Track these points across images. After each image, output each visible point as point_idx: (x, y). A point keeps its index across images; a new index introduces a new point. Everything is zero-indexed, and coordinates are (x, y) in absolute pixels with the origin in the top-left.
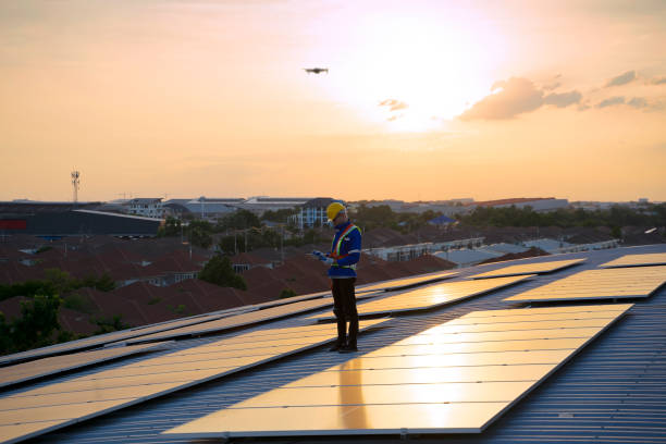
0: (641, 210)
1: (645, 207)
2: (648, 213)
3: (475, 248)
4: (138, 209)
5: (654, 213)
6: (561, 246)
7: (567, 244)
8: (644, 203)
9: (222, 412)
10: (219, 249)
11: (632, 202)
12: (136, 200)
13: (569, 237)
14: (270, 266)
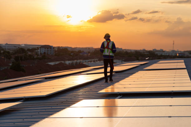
0: (144, 52)
1: (145, 51)
2: (146, 53)
5: (148, 53)
7: (123, 62)
10: (14, 60)
11: (141, 50)
14: (31, 65)
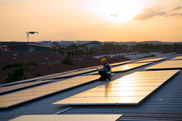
3: (136, 54)
4: (45, 44)
6: (160, 54)
9: (68, 98)
10: (67, 55)
11: (180, 42)
13: (162, 52)
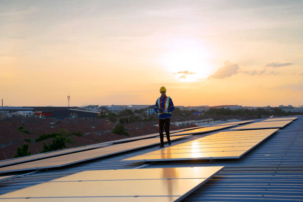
0: (268, 110)
3: (210, 122)
4: (90, 109)
8: (269, 107)
10: (119, 123)
11: (265, 107)
12: (90, 106)
14: (137, 128)
